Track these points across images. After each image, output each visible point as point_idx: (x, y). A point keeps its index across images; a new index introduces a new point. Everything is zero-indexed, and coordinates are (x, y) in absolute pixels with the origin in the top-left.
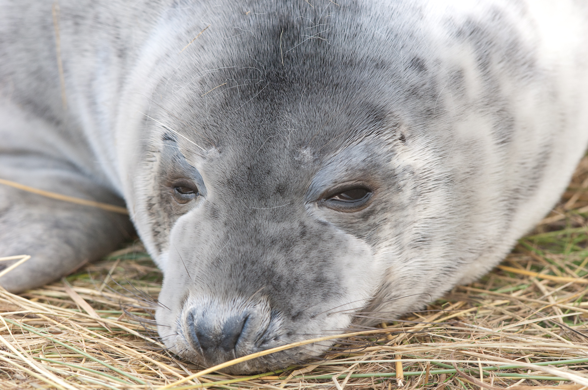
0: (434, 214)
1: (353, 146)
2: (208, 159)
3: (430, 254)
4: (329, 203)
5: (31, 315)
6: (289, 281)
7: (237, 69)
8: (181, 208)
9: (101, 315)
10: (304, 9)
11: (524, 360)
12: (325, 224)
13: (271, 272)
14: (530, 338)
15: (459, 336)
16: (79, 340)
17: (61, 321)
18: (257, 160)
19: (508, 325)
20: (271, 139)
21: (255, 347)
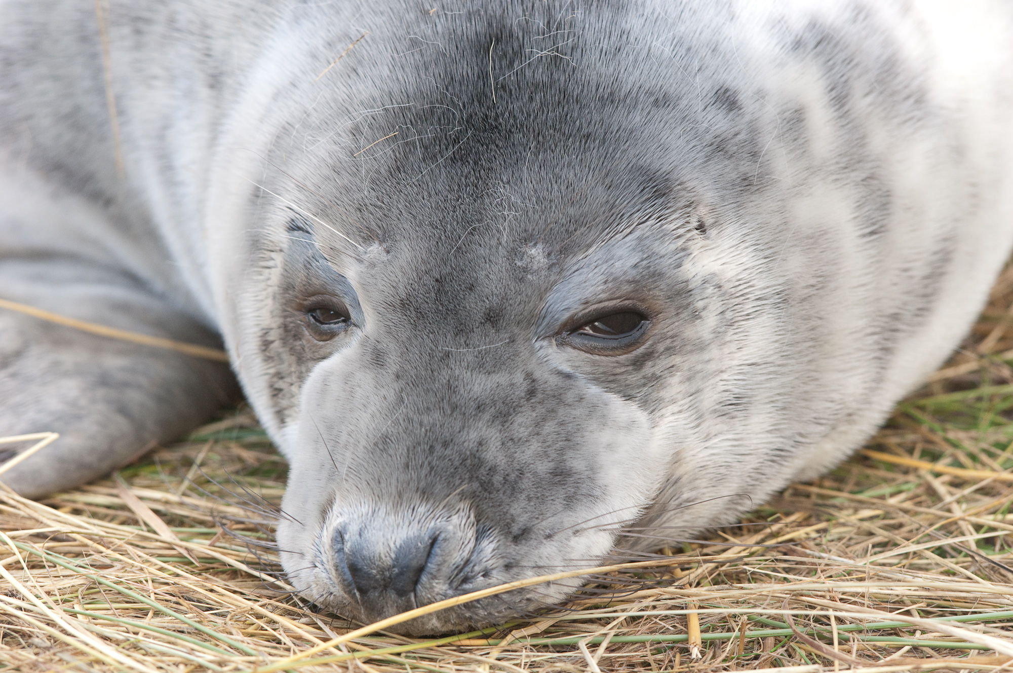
0: (754, 358)
1: (616, 241)
2: (367, 264)
3: (748, 427)
4: (576, 340)
5: (60, 536)
6: (507, 475)
7: (415, 108)
8: (321, 348)
9: (181, 536)
10: (530, 5)
11: (908, 613)
12: (568, 376)
13: (476, 460)
14: (920, 575)
15: (797, 571)
16: (142, 580)
17: (110, 546)
18: (451, 266)
19: (881, 552)
20: (475, 228)
21: (450, 589)
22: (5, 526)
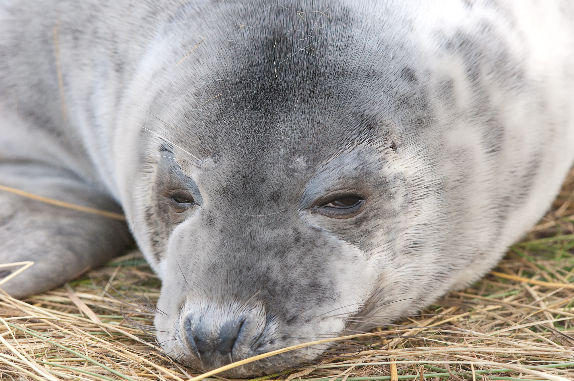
0: (425, 221)
1: (345, 154)
2: (203, 169)
3: (422, 260)
4: (323, 210)
5: (34, 320)
6: (284, 286)
7: (231, 81)
8: (178, 217)
9: (103, 320)
10: (297, 22)
11: (515, 364)
12: (318, 230)
13: (266, 277)
14: (522, 342)
15: (452, 340)
16: (81, 345)
17: (63, 326)
18: (251, 168)
19: (500, 329)
20: (265, 147)
21: (251, 351)
22: (4, 314)
